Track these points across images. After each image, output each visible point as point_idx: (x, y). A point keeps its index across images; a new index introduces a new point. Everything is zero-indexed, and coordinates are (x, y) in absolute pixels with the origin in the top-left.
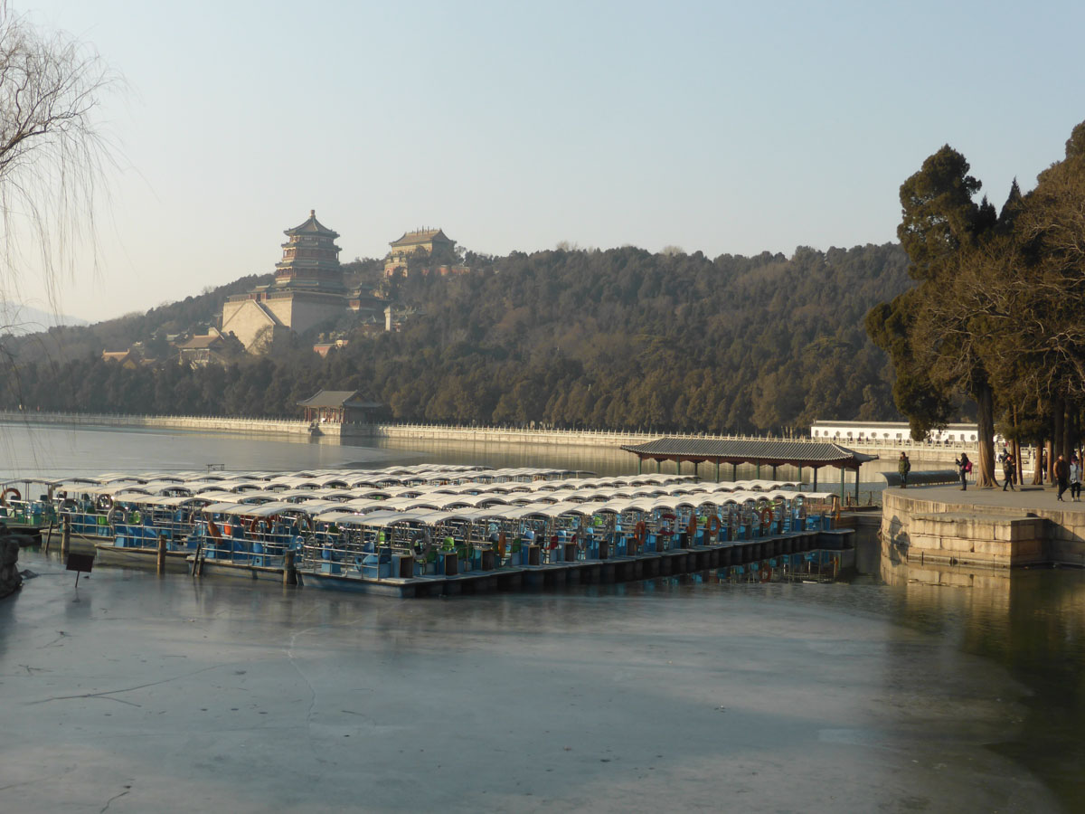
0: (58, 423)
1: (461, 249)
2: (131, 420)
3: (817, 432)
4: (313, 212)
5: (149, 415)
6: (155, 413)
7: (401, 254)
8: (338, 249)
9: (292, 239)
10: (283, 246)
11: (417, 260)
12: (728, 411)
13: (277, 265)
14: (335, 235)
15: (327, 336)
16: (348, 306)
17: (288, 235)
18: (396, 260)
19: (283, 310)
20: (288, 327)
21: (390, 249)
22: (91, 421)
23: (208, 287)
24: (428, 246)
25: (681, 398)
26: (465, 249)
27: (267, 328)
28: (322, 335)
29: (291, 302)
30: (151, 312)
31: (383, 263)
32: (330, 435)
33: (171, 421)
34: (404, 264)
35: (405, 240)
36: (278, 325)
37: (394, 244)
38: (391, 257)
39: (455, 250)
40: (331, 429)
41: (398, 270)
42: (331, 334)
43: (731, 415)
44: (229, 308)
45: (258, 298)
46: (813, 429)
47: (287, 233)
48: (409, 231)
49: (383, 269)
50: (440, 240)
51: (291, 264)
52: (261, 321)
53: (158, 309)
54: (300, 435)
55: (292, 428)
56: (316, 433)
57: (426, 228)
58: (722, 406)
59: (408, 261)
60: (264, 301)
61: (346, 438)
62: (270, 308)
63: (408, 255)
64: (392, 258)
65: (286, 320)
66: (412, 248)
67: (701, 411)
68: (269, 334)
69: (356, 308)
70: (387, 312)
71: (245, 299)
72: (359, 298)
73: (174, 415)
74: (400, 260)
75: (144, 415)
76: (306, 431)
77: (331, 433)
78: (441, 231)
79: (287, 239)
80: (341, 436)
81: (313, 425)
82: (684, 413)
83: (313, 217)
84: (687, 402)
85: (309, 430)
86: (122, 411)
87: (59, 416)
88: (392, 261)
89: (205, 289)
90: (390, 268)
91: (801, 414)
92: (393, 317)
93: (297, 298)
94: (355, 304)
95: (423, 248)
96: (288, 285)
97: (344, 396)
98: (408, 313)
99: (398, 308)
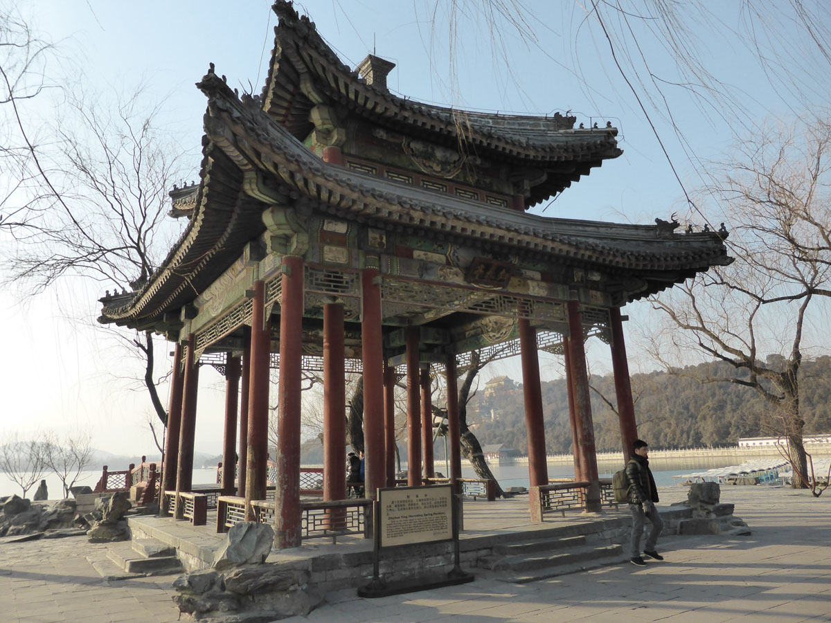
1: (517, 383)
3: (742, 444)
11: (498, 389)
12: (688, 438)
18: (489, 390)
21: (485, 386)
24: (503, 383)
25: (663, 434)
34: (493, 391)
35: (491, 381)
39: (514, 383)
40: (495, 461)
41: (491, 394)
43: (690, 440)
46: (740, 443)
49: (484, 394)
50: (506, 380)
57: (500, 376)
58: (685, 436)
59: (494, 389)
63: (494, 387)
66: (495, 384)
67: (674, 439)
70: (492, 411)
74: (491, 390)
78: (506, 376)
80: (500, 464)
82: (666, 440)
84: (666, 435)
91: (730, 436)
92: (495, 414)
94: (477, 409)
95: (501, 384)
97: (498, 447)
98: (501, 411)
99: (495, 409)
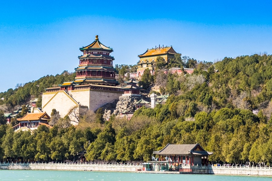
7: (147, 63)
10: (79, 57)
13: (75, 69)
14: (111, 51)
17: (81, 51)
20: (87, 107)
27: (76, 107)
29: (89, 92)
31: (134, 68)
36: (81, 106)
44: (46, 96)
45: (66, 90)
49: (136, 72)
50: (171, 52)
51: (85, 68)
60: (70, 91)
62: (75, 95)
63: (153, 63)
65: (86, 102)
68: (77, 111)
69: (129, 95)
71: (57, 90)
72: (131, 88)
78: (172, 48)
79: (82, 53)
83: (97, 39)
88: (142, 66)
90: (141, 71)
93: (93, 90)
96: (84, 81)
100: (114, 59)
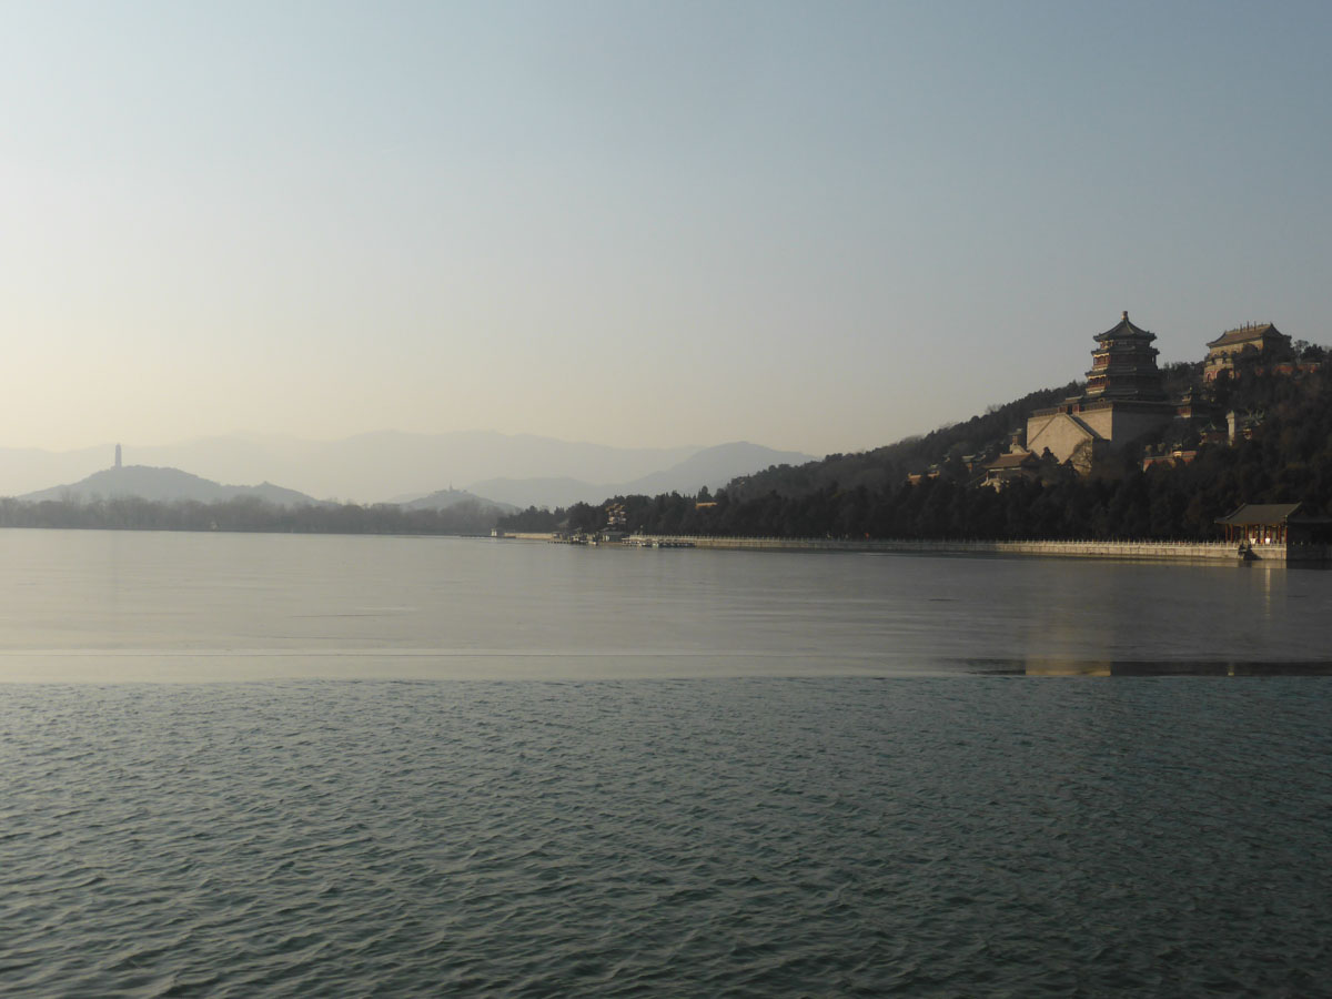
0: (896, 551)
1: (1300, 343)
2: (980, 546)
4: (1126, 313)
5: (1001, 539)
6: (1006, 538)
7: (1224, 356)
8: (1156, 352)
9: (1103, 345)
10: (1093, 353)
11: (1245, 360)
13: (1087, 374)
14: (1153, 337)
15: (1155, 449)
16: (1176, 413)
18: (1219, 362)
19: (1102, 422)
20: (1108, 441)
21: (1208, 351)
22: (934, 548)
23: (991, 405)
24: (1259, 343)
26: (1306, 342)
27: (1085, 442)
28: (1148, 448)
29: (1110, 413)
30: (932, 435)
31: (1200, 367)
32: (1269, 559)
33: (1028, 547)
34: (1230, 365)
35: (1226, 339)
36: (1098, 440)
37: (1212, 345)
38: (1211, 359)
39: (1293, 345)
40: (1272, 551)
41: (1223, 373)
42: (1160, 446)
44: (1035, 423)
45: (1070, 412)
47: (1097, 339)
48: (1229, 328)
49: (1202, 373)
50: (1271, 335)
51: (1105, 372)
52: (1078, 436)
53: (940, 431)
54: (1227, 559)
55: (1209, 551)
56: (1249, 557)
57: (1252, 324)
59: (1234, 361)
60: (1077, 414)
61: (1292, 561)
62: (1085, 421)
63: (1234, 356)
64: (1213, 360)
65: (1106, 432)
66: (1238, 347)
68: (1089, 449)
69: (1187, 416)
70: (1231, 419)
71: (1054, 413)
72: (1190, 404)
73: (1031, 540)
74: (1224, 361)
75: (994, 540)
76: (1236, 555)
77: (1271, 556)
78: (1272, 325)
79: (1098, 345)
80: (1287, 560)
81: (1242, 547)
83: (1126, 319)
85: (1240, 553)
86: (969, 536)
87: (898, 543)
88: (1214, 363)
89: (989, 408)
90: (1212, 372)
92: (1237, 425)
93: (1118, 409)
94: (1185, 412)
95: (1253, 346)
96: (1102, 395)
97: (1285, 511)
98: (1257, 418)
99: (1239, 413)
100: (1158, 353)
